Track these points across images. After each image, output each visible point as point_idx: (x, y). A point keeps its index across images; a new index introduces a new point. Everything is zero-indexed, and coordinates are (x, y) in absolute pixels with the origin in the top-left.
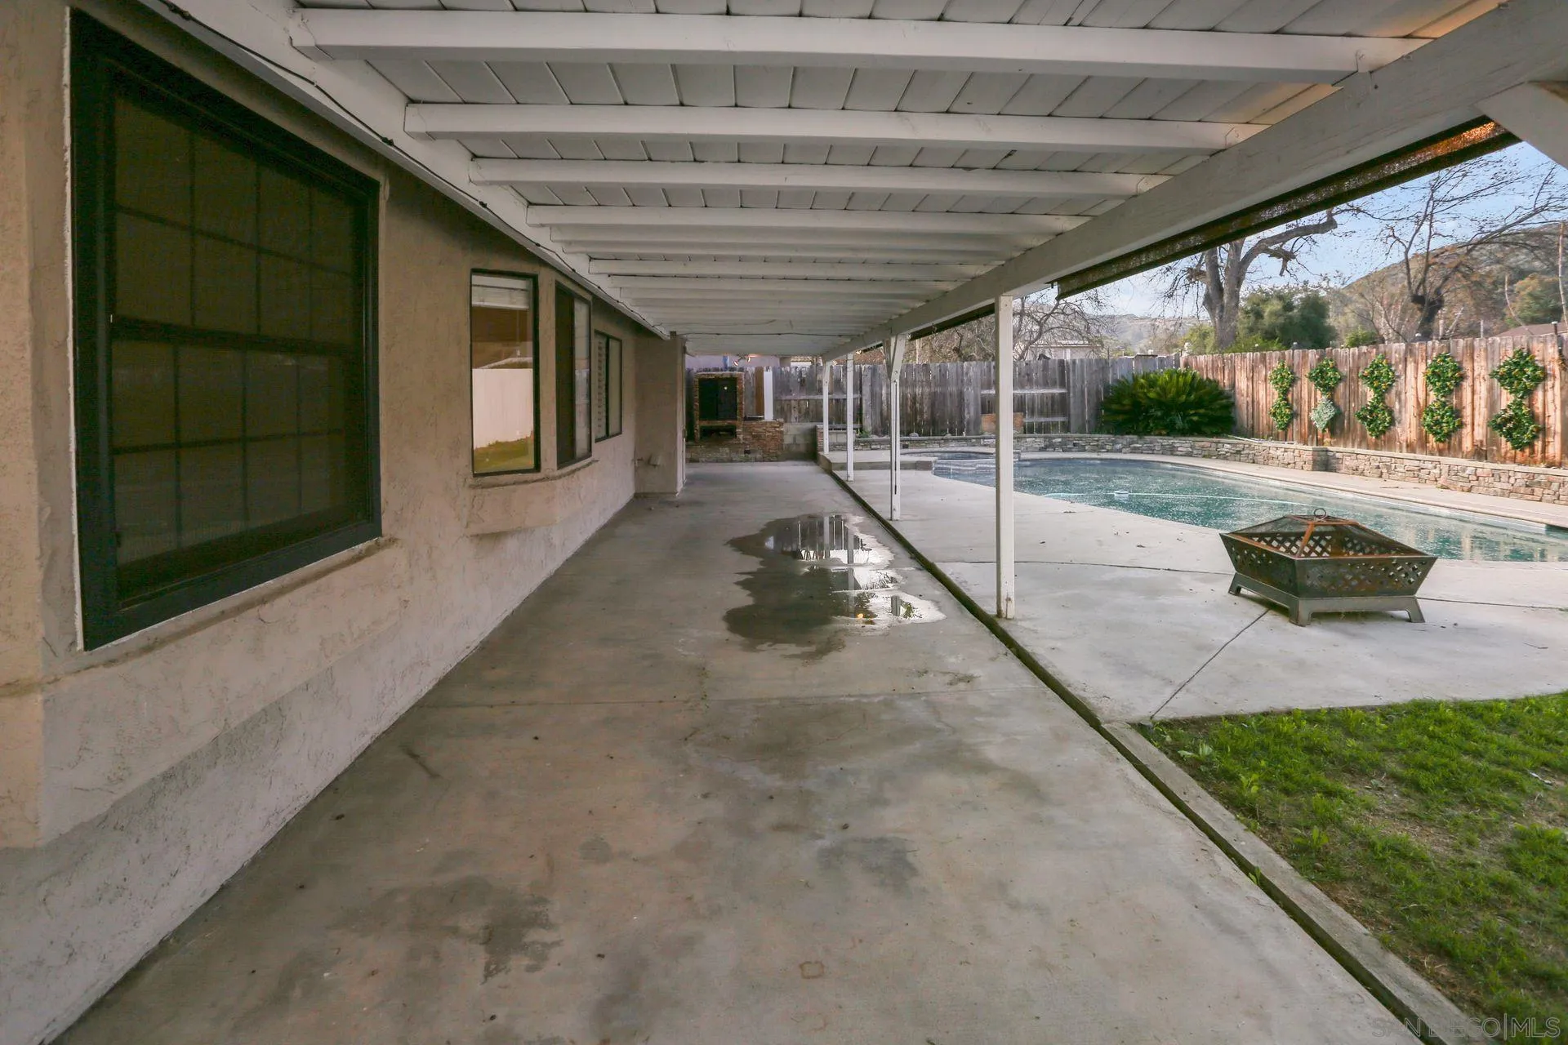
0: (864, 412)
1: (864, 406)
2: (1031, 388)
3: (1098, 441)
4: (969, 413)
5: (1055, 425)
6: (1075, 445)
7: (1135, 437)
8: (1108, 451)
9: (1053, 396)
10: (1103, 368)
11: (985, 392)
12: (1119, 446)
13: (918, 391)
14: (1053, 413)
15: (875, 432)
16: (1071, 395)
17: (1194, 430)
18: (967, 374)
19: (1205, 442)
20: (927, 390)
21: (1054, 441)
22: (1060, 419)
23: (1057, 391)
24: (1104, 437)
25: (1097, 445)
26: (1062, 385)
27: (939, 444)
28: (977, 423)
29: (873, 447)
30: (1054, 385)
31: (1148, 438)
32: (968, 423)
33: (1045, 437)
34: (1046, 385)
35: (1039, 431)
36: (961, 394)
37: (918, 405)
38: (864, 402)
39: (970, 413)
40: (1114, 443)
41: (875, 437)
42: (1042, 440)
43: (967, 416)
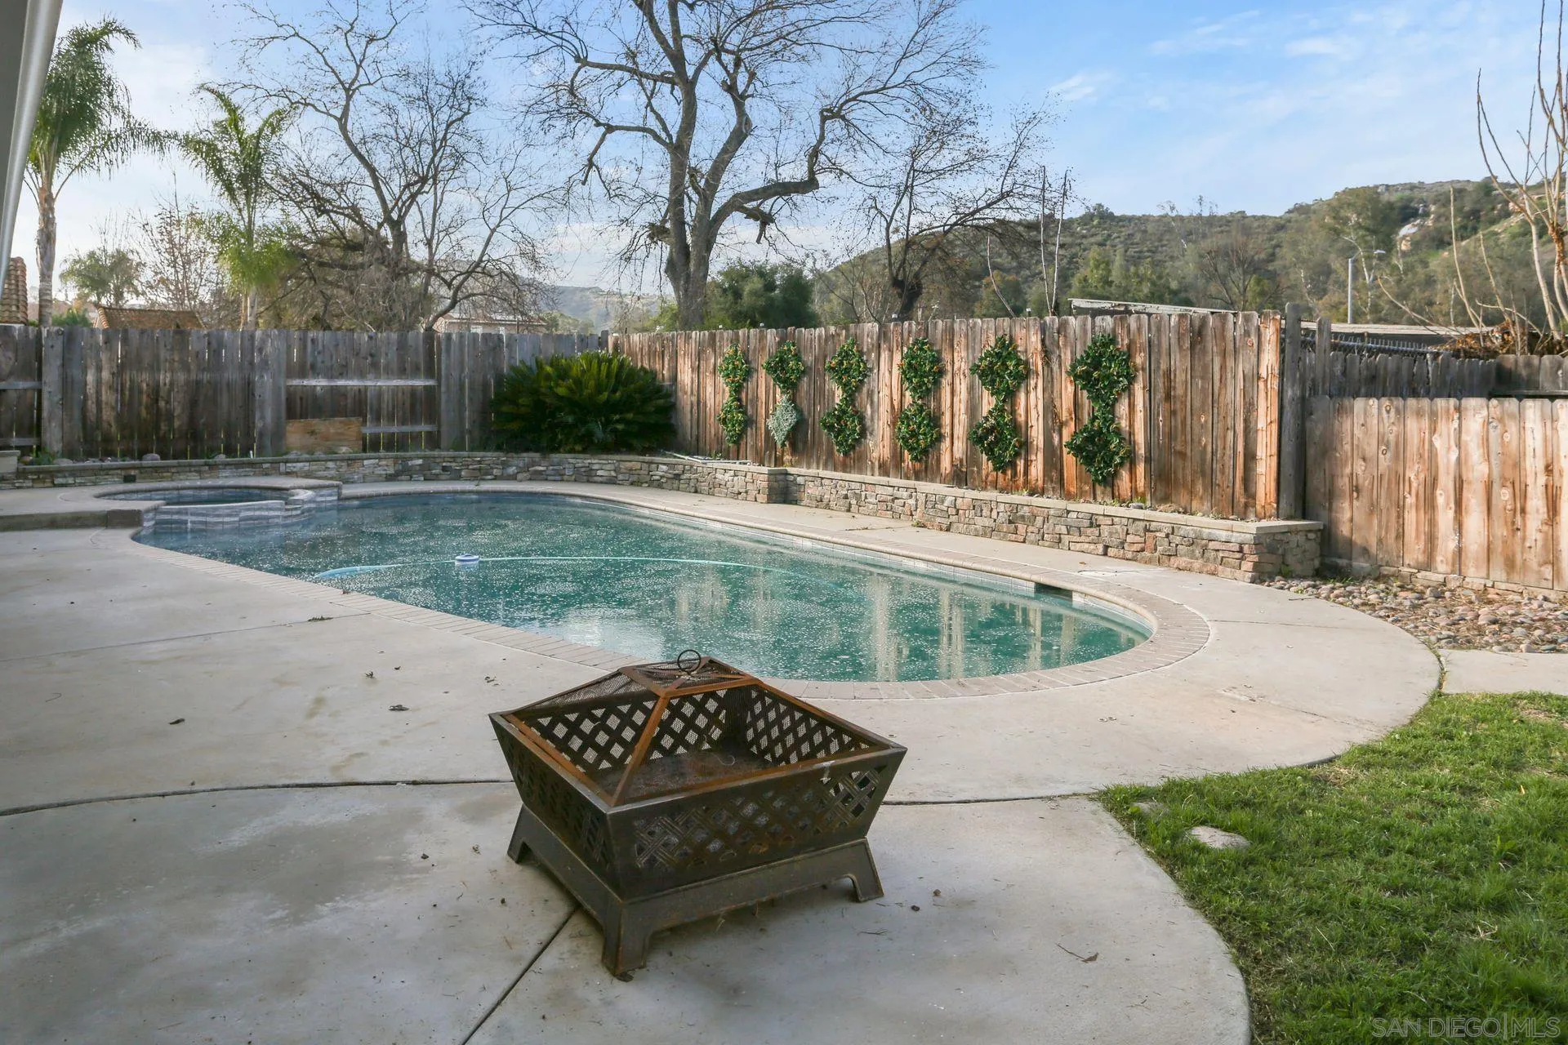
0: (45, 414)
1: (46, 404)
2: (378, 377)
3: (480, 462)
4: (263, 418)
5: (416, 437)
6: (444, 469)
7: (536, 456)
8: (496, 478)
9: (413, 390)
10: (494, 348)
11: (296, 382)
12: (512, 470)
13: (164, 378)
14: (413, 418)
15: (70, 453)
16: (443, 389)
17: (620, 444)
18: (260, 350)
19: (633, 462)
20: (181, 377)
21: (410, 463)
22: (423, 428)
23: (420, 383)
24: (490, 456)
25: (480, 469)
26: (430, 372)
27: (199, 472)
28: (279, 435)
29: (58, 481)
30: (415, 372)
31: (556, 457)
32: (261, 435)
33: (396, 458)
34: (402, 372)
35: (389, 447)
36: (249, 387)
37: (162, 404)
38: (45, 396)
39: (266, 417)
40: (505, 465)
41: (66, 463)
42: (390, 462)
43: (259, 424)
